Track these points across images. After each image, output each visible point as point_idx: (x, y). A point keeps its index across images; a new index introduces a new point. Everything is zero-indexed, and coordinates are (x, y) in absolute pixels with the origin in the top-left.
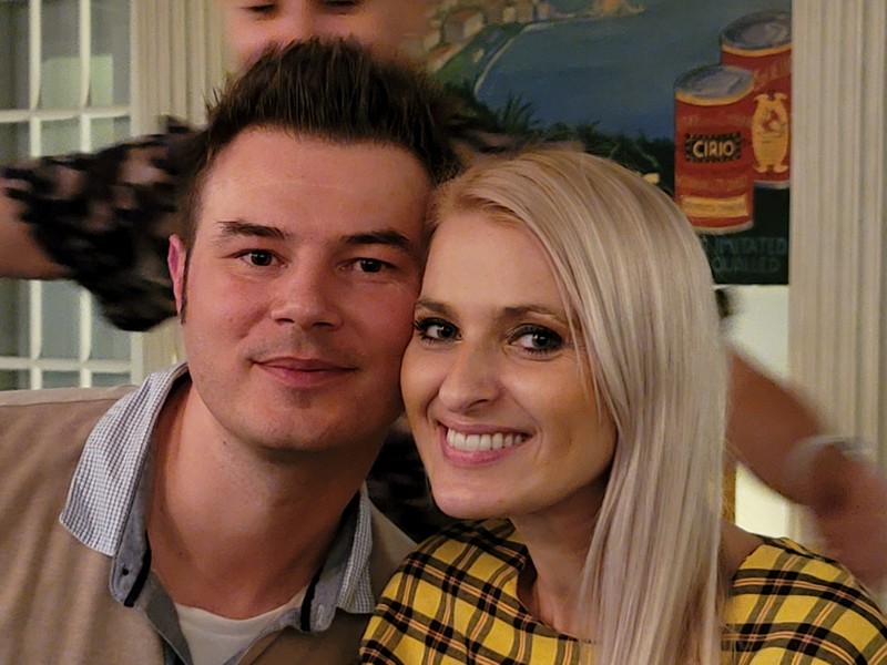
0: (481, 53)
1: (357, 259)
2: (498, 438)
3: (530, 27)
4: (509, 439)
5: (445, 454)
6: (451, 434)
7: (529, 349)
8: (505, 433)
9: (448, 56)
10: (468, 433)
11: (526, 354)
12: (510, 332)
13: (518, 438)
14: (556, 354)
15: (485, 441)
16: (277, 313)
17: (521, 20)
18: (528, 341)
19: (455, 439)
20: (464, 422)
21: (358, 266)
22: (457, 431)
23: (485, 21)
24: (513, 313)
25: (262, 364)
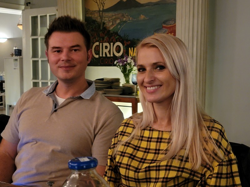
0: (119, 26)
1: (73, 50)
2: (156, 87)
3: (128, 21)
4: (158, 87)
5: (147, 92)
6: (147, 88)
7: (159, 70)
8: (157, 86)
9: (113, 27)
10: (150, 87)
11: (158, 71)
12: (155, 67)
13: (160, 86)
14: (164, 70)
15: (154, 88)
16: (61, 59)
17: (127, 20)
18: (158, 68)
19: (148, 88)
20: (149, 85)
21: (73, 51)
22: (148, 87)
23: (120, 21)
24: (155, 64)
25: (61, 67)
